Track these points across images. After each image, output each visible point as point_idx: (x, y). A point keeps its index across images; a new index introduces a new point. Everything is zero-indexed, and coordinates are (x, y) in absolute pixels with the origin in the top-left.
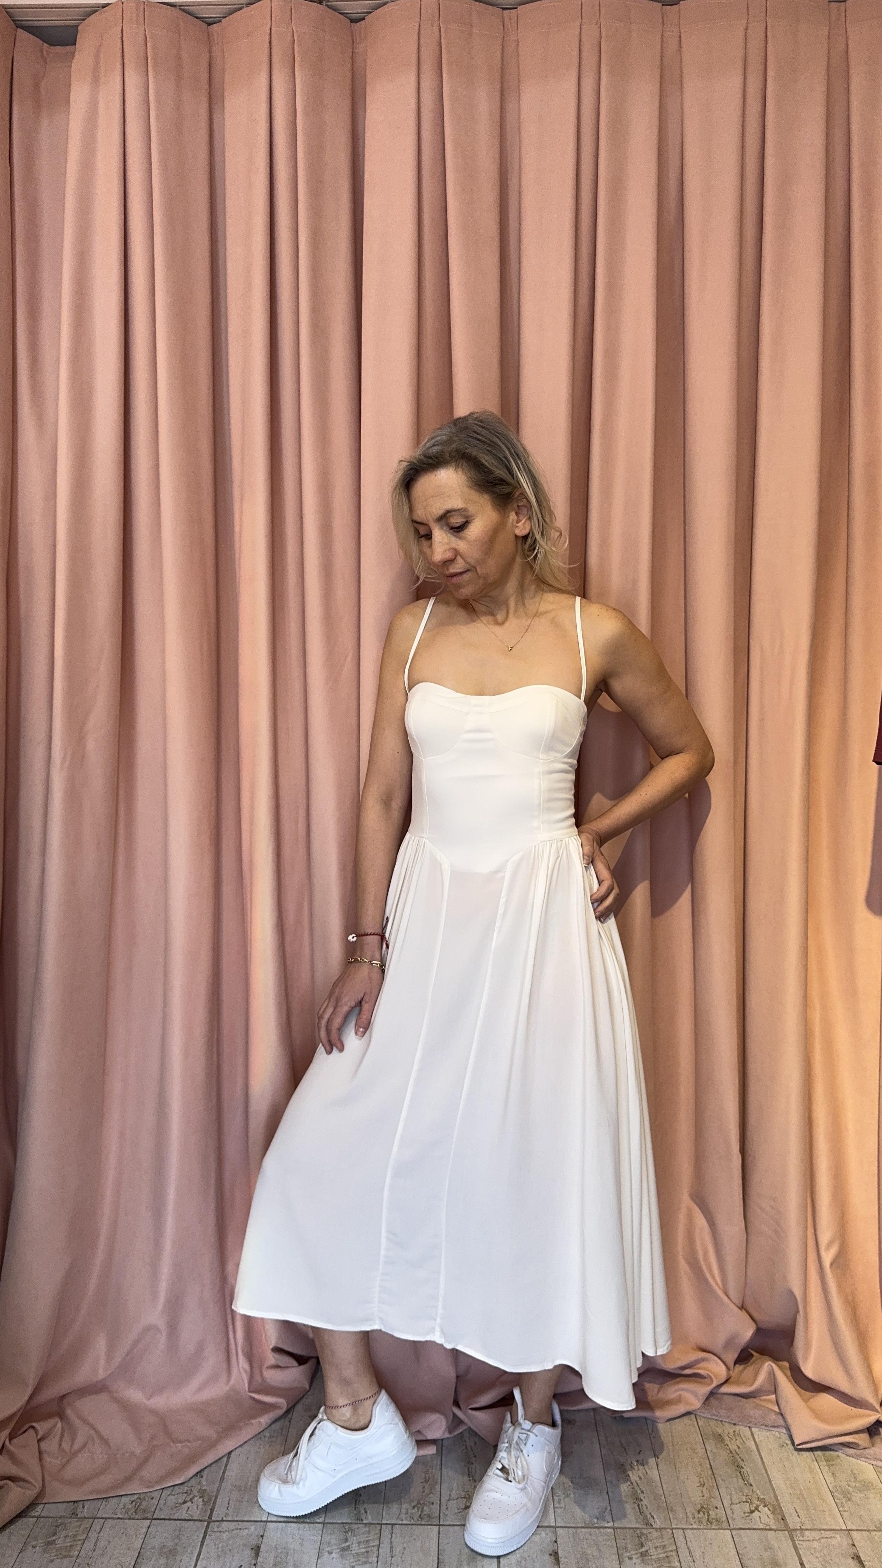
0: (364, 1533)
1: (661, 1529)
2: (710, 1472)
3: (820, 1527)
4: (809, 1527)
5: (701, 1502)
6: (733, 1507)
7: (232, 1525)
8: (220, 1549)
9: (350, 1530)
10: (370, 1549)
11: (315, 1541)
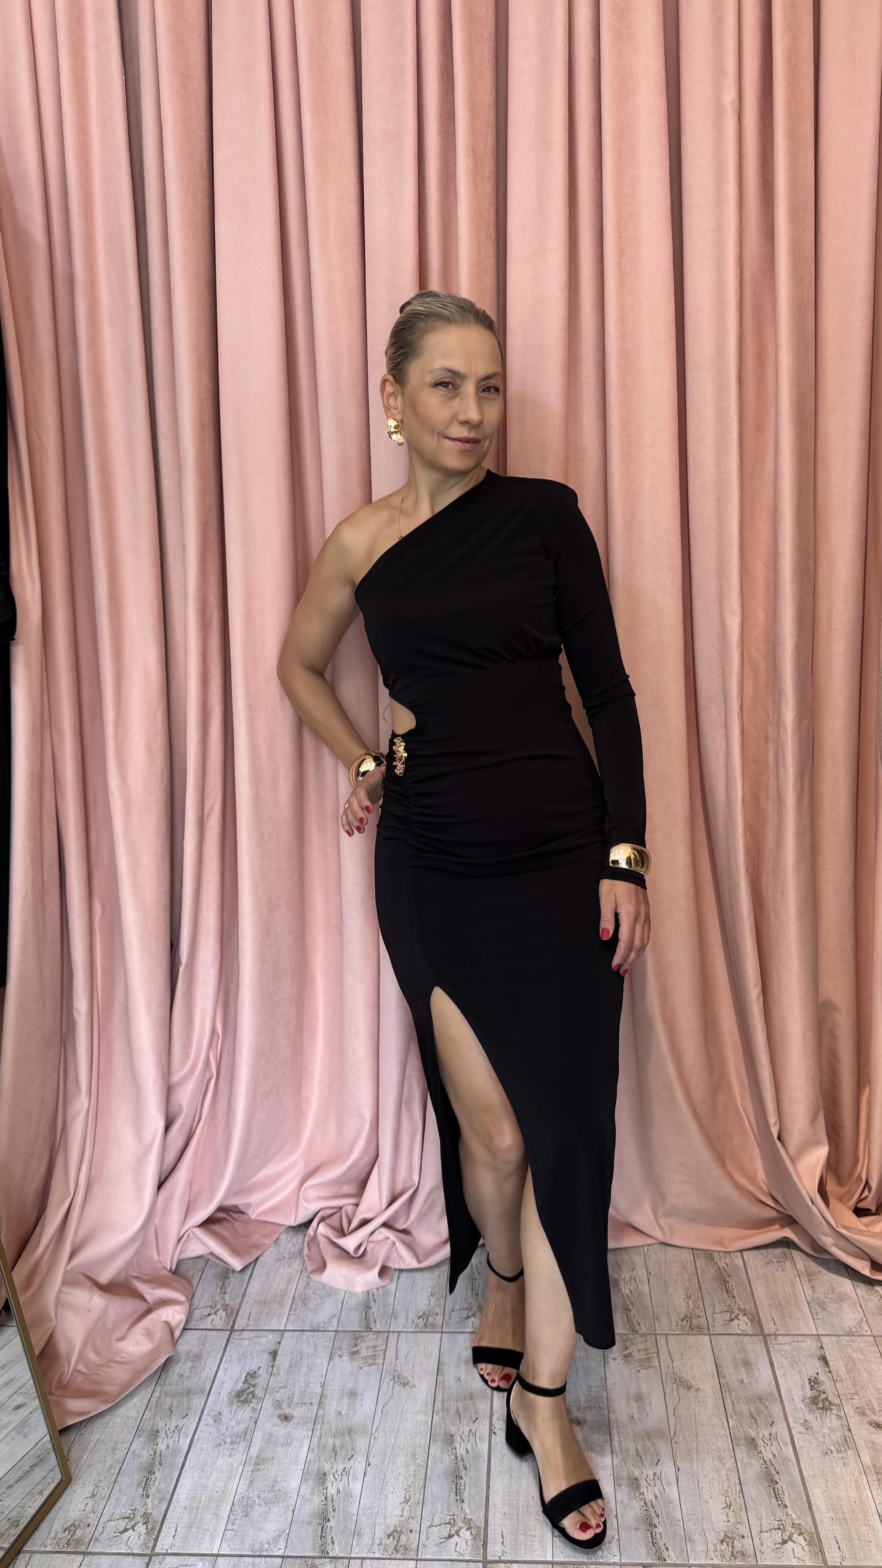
0: (372, 1340)
1: (645, 1335)
2: (697, 1286)
3: (793, 1333)
4: (783, 1333)
5: (686, 1312)
6: (715, 1316)
7: (252, 1334)
8: (241, 1354)
9: (360, 1336)
10: (377, 1353)
11: (329, 1347)
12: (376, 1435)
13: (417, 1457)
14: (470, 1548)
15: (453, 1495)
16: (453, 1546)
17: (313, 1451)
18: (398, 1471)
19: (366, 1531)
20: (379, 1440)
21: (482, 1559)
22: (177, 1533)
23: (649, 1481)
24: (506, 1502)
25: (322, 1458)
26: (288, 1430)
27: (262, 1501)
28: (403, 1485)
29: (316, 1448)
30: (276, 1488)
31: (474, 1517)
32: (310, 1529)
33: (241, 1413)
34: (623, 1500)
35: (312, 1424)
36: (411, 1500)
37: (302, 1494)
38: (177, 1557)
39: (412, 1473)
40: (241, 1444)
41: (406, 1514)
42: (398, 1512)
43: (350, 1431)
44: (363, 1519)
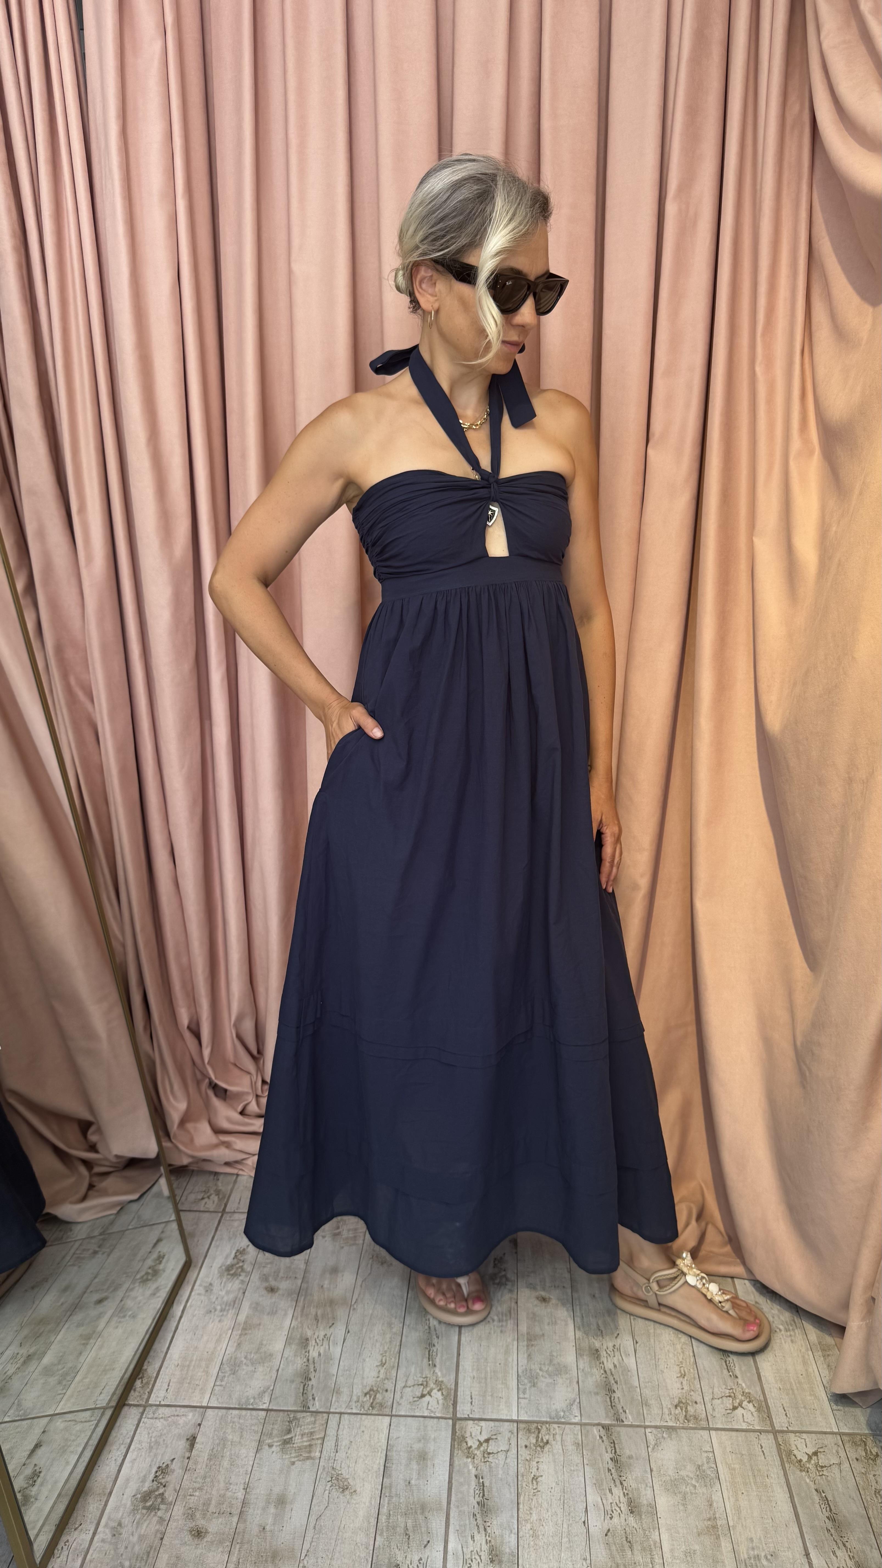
12: (355, 1306)
13: (393, 1326)
14: (440, 1407)
15: (426, 1360)
16: (425, 1405)
17: (297, 1319)
18: (375, 1338)
19: (345, 1390)
20: (358, 1311)
21: (452, 1416)
22: (170, 1387)
23: (608, 1352)
24: (475, 1367)
25: (304, 1325)
26: (273, 1300)
27: (248, 1361)
28: (380, 1351)
29: (299, 1316)
30: (262, 1350)
31: (445, 1380)
32: (293, 1386)
33: (230, 1285)
34: (585, 1367)
35: (296, 1296)
36: (387, 1364)
37: (286, 1356)
38: (169, 1408)
39: (388, 1340)
40: (230, 1311)
41: (382, 1376)
42: (375, 1374)
43: (332, 1302)
44: (341, 1379)
